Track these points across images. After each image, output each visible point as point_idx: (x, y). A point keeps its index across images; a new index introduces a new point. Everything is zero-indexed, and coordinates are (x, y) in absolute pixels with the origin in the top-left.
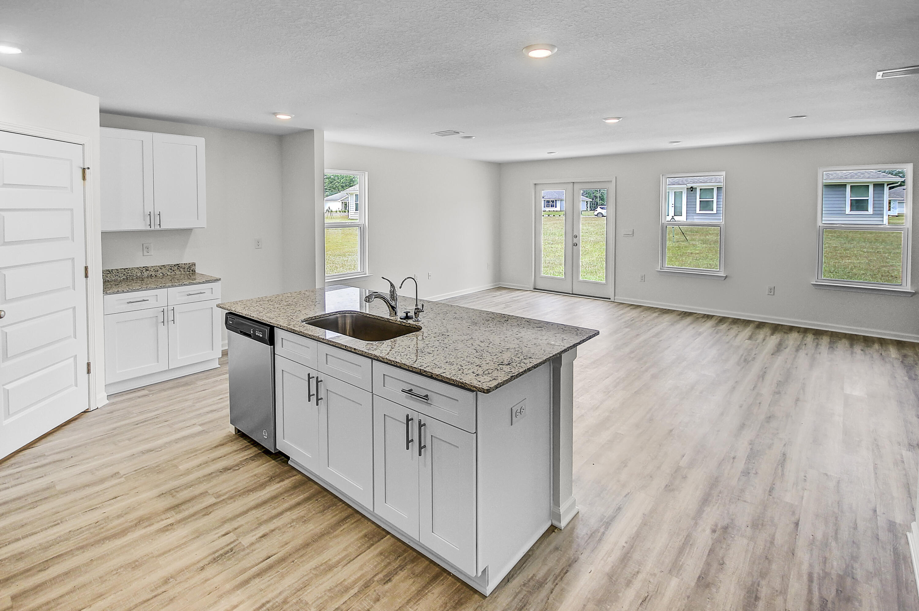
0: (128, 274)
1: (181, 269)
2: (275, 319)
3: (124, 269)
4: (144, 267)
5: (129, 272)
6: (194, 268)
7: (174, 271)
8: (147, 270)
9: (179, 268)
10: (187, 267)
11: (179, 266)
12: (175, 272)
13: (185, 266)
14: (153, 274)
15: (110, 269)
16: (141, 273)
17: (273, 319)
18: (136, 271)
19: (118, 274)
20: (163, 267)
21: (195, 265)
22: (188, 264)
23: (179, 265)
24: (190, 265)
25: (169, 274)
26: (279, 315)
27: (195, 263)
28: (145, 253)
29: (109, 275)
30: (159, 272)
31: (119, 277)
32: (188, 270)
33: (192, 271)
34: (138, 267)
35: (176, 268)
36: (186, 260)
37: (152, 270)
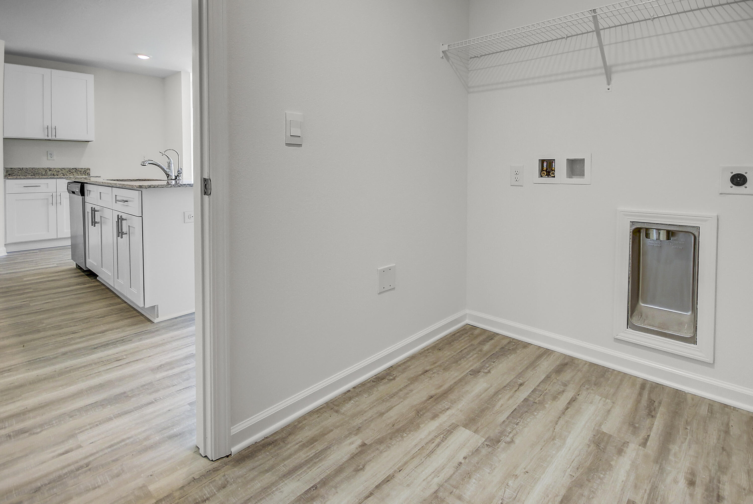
0: (35, 172)
1: (78, 172)
4: (47, 168)
5: (36, 170)
6: (89, 172)
7: (72, 173)
8: (50, 170)
9: (77, 171)
10: (83, 171)
11: (76, 170)
13: (82, 170)
14: (55, 173)
15: (21, 167)
16: (46, 172)
18: (42, 170)
19: (27, 171)
20: (63, 169)
21: (90, 170)
23: (77, 169)
24: (86, 169)
28: (49, 158)
29: (20, 172)
30: (60, 173)
31: (28, 173)
32: (84, 173)
33: (87, 174)
34: (44, 167)
36: (82, 165)
37: (54, 170)
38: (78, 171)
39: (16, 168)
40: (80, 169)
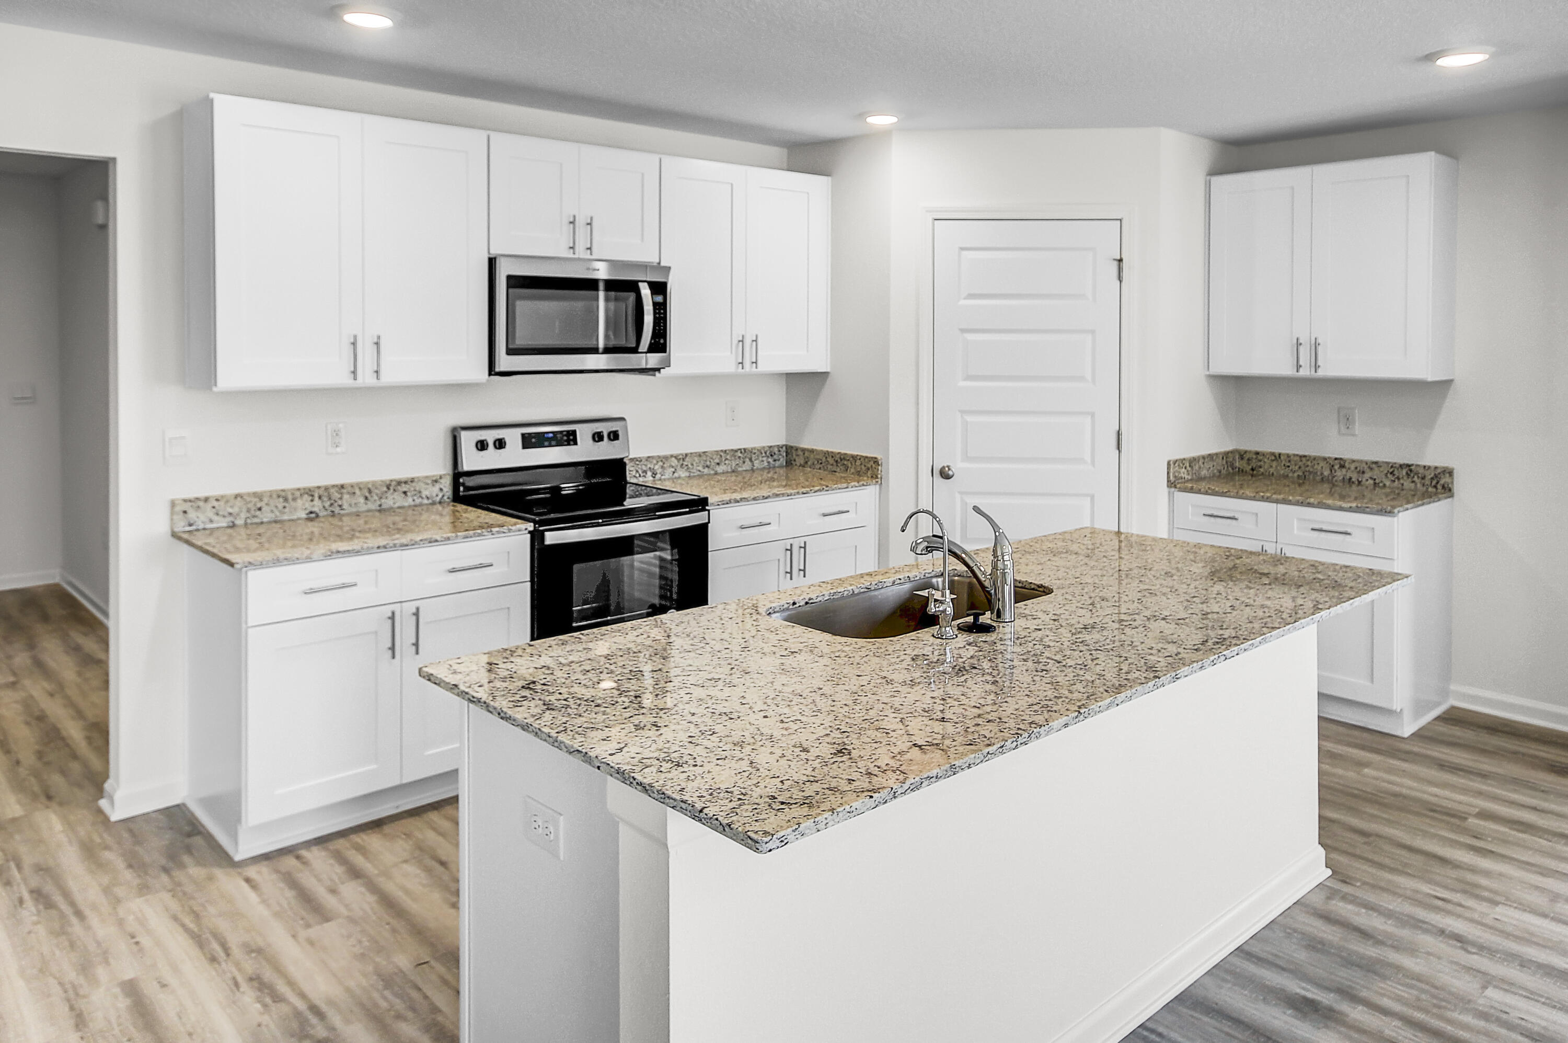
1: (1416, 477)
3: (1301, 457)
4: (1336, 459)
8: (1342, 466)
11: (1411, 471)
12: (1402, 481)
13: (1427, 473)
18: (1322, 464)
20: (1374, 466)
22: (1433, 469)
23: (1413, 468)
24: (1439, 471)
25: (1388, 483)
27: (1453, 469)
30: (1367, 476)
35: (1404, 472)
37: (1353, 467)
38: (1417, 474)
39: (1267, 454)
40: (1421, 471)
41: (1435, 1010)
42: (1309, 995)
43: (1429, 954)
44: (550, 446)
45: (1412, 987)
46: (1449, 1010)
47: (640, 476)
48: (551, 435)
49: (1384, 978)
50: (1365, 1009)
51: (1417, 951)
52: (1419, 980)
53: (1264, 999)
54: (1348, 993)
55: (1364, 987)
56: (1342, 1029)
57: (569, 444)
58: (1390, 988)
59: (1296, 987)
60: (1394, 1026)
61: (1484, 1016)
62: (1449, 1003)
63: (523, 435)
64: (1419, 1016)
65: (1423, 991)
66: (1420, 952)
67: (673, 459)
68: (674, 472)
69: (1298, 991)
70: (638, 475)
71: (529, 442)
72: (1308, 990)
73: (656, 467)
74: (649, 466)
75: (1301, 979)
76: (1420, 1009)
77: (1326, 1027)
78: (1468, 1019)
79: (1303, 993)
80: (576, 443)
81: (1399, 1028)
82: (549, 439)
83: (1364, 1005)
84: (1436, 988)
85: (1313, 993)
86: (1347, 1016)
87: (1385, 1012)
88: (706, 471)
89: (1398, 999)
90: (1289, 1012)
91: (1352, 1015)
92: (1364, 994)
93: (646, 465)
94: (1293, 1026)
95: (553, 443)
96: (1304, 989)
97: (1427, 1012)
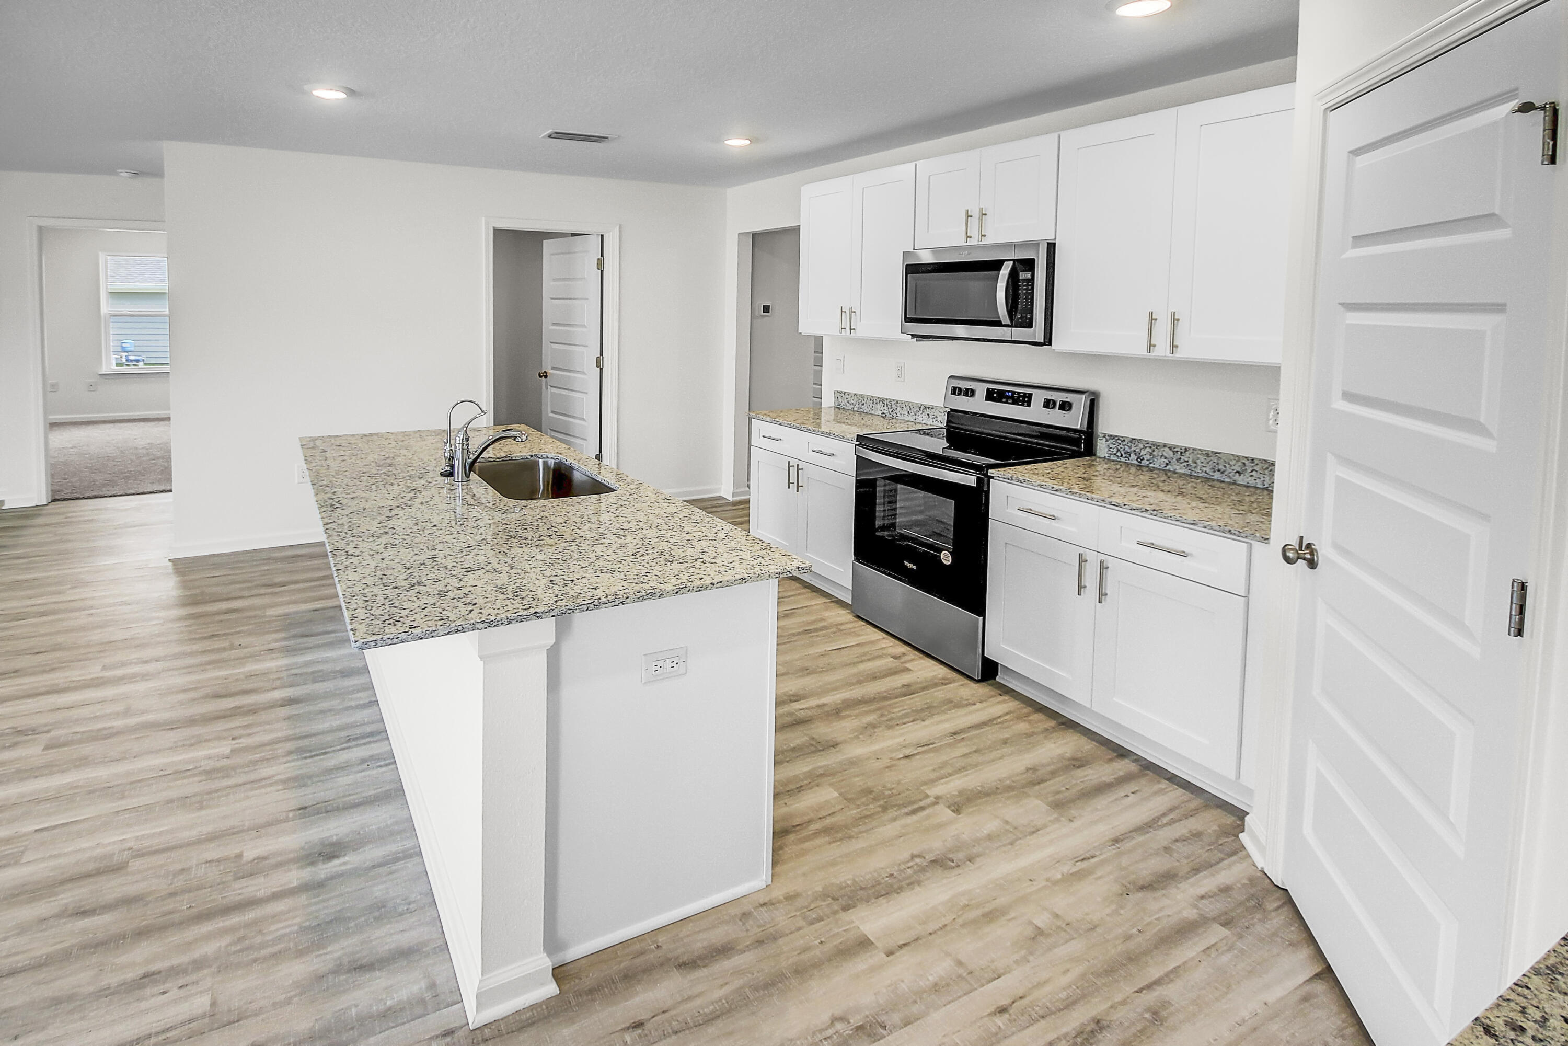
2: (661, 497)
17: (663, 497)
26: (652, 505)
41: (241, 933)
42: (336, 862)
43: (288, 1001)
44: (1007, 403)
45: (275, 942)
46: (230, 945)
47: (1122, 456)
48: (1010, 394)
49: (303, 930)
50: (292, 886)
51: (301, 994)
52: (274, 955)
53: (359, 833)
54: (314, 888)
55: (309, 905)
56: (292, 856)
57: (1022, 405)
58: (290, 922)
59: (351, 860)
60: (261, 889)
61: (199, 965)
62: (235, 953)
63: (988, 389)
64: (250, 915)
65: (262, 946)
66: (295, 996)
67: (1167, 449)
68: (1167, 464)
69: (347, 859)
70: (1119, 454)
71: (992, 396)
72: (341, 865)
73: (1143, 452)
74: (1133, 449)
75: (356, 869)
76: (254, 923)
77: (303, 848)
78: (209, 949)
79: (342, 860)
80: (1029, 405)
81: (256, 891)
82: (1008, 397)
83: (295, 888)
84: (255, 961)
85: (335, 866)
86: (298, 868)
87: (276, 896)
88: (1217, 475)
89: (274, 918)
90: (335, 838)
91: (295, 872)
92: (303, 899)
93: (1130, 447)
94: (323, 831)
95: (1010, 401)
96: (345, 864)
97: (247, 925)
